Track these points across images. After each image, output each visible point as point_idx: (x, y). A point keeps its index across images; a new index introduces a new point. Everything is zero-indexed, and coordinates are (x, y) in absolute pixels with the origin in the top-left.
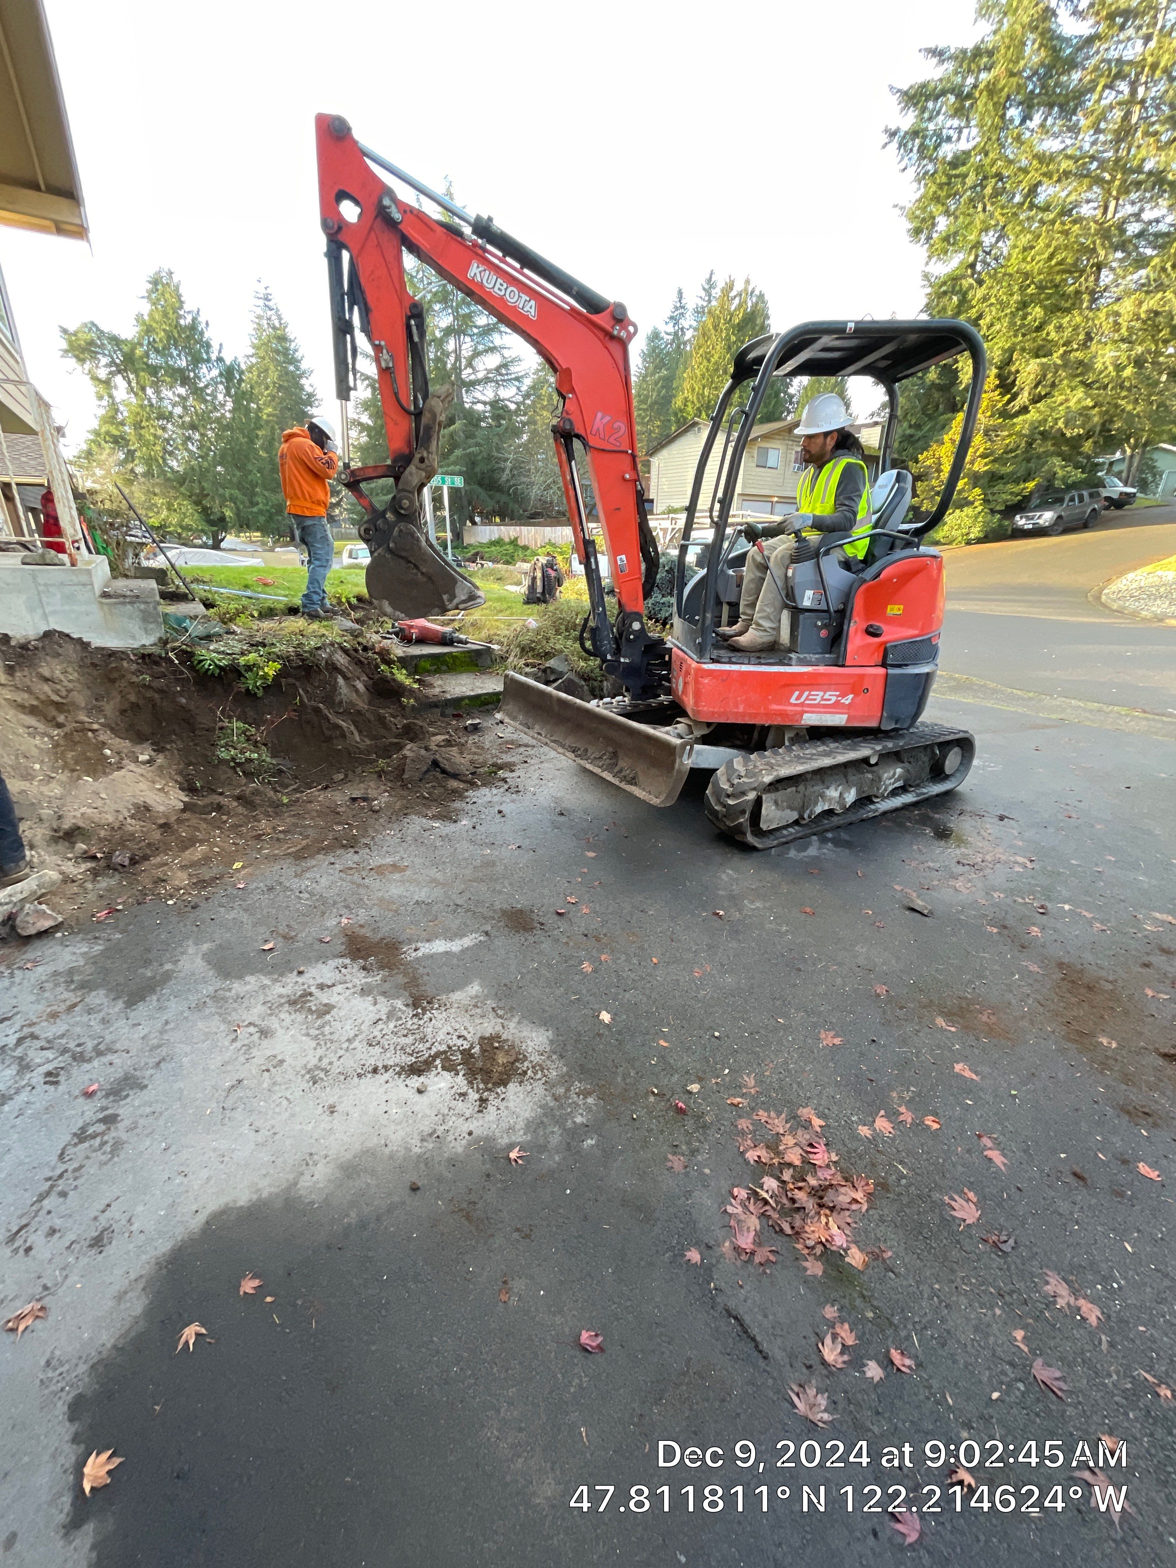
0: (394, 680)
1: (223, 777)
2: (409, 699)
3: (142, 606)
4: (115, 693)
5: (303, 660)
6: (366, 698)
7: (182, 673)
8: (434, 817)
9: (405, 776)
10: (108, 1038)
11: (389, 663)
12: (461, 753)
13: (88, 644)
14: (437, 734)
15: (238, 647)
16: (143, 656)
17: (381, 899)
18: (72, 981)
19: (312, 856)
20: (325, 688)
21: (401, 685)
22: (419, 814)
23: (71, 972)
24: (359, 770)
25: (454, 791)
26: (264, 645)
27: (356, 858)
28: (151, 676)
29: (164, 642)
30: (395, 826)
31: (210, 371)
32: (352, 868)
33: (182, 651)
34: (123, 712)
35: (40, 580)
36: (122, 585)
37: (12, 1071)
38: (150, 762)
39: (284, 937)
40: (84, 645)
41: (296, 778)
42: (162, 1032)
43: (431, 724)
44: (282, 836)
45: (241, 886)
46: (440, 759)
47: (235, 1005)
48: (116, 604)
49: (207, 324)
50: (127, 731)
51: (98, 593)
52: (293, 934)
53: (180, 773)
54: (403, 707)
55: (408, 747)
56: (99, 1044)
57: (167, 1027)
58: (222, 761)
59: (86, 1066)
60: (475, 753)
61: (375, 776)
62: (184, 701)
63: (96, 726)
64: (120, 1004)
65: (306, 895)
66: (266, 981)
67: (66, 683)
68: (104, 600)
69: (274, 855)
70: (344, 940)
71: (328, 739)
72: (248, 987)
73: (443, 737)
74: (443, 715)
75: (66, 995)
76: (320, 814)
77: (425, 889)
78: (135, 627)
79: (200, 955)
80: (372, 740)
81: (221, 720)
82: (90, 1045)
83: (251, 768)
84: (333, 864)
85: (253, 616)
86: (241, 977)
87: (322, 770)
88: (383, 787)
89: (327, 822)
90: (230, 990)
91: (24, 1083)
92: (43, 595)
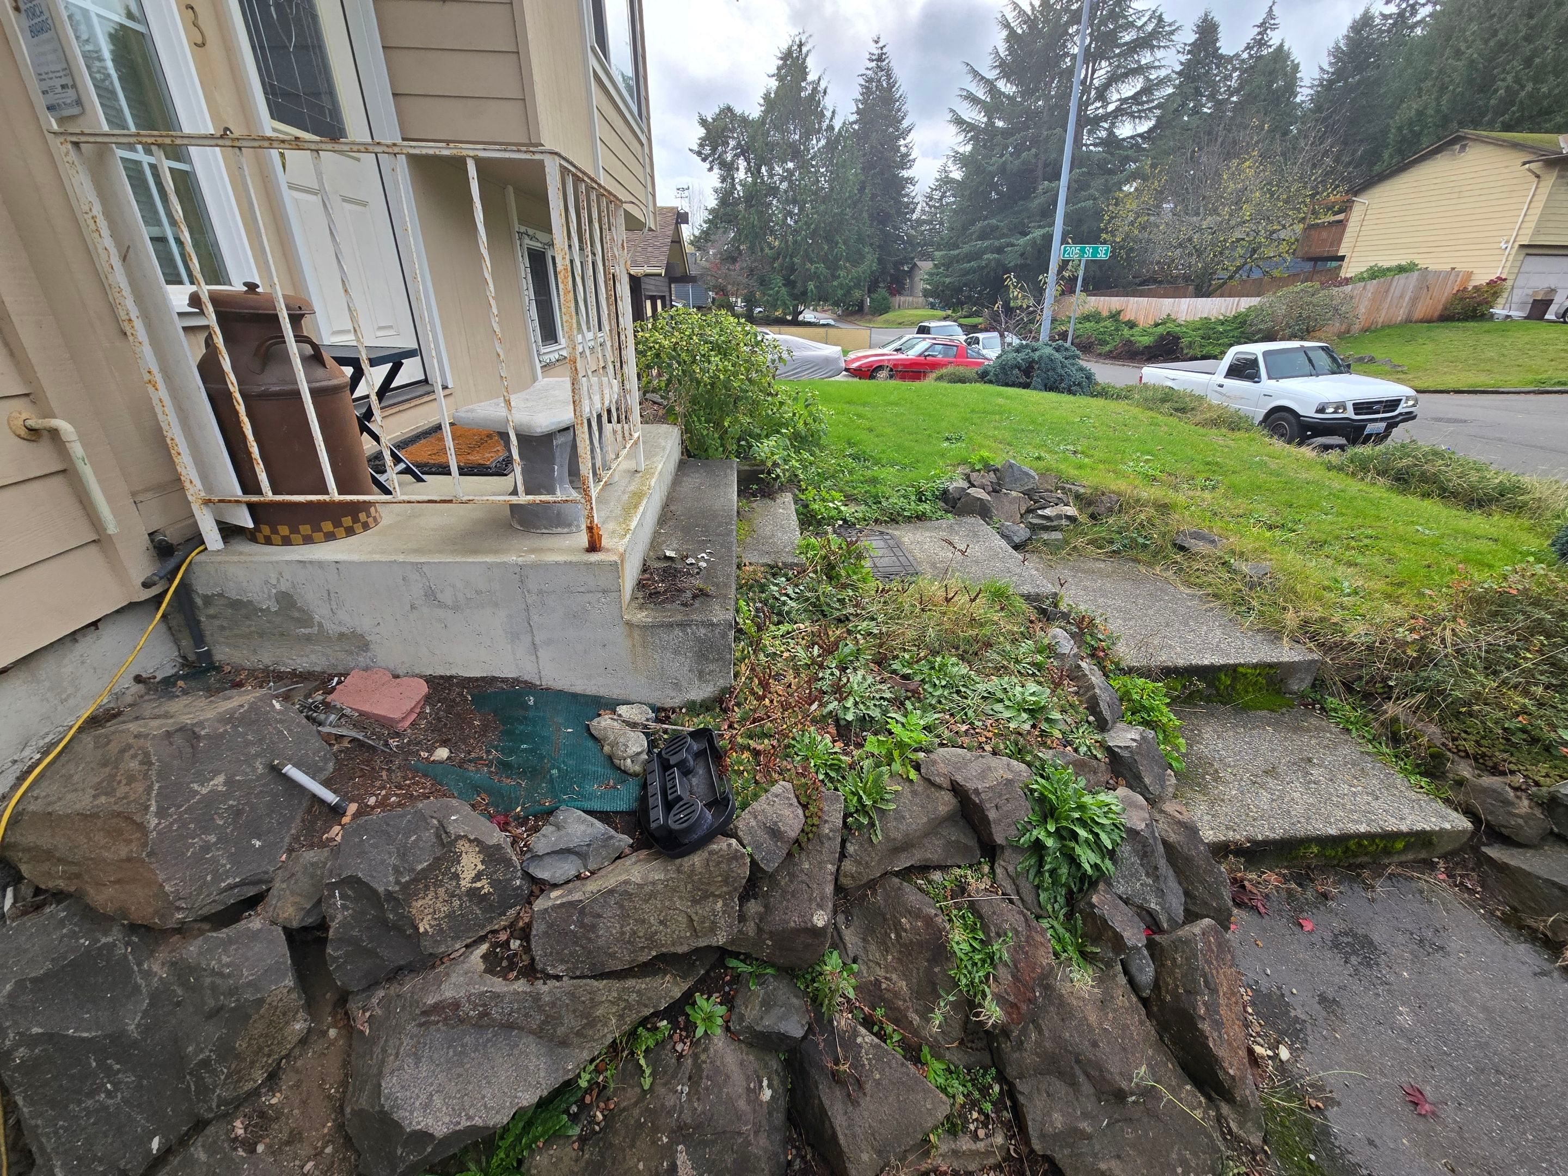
3: (703, 631)
35: (532, 585)
92: (534, 611)
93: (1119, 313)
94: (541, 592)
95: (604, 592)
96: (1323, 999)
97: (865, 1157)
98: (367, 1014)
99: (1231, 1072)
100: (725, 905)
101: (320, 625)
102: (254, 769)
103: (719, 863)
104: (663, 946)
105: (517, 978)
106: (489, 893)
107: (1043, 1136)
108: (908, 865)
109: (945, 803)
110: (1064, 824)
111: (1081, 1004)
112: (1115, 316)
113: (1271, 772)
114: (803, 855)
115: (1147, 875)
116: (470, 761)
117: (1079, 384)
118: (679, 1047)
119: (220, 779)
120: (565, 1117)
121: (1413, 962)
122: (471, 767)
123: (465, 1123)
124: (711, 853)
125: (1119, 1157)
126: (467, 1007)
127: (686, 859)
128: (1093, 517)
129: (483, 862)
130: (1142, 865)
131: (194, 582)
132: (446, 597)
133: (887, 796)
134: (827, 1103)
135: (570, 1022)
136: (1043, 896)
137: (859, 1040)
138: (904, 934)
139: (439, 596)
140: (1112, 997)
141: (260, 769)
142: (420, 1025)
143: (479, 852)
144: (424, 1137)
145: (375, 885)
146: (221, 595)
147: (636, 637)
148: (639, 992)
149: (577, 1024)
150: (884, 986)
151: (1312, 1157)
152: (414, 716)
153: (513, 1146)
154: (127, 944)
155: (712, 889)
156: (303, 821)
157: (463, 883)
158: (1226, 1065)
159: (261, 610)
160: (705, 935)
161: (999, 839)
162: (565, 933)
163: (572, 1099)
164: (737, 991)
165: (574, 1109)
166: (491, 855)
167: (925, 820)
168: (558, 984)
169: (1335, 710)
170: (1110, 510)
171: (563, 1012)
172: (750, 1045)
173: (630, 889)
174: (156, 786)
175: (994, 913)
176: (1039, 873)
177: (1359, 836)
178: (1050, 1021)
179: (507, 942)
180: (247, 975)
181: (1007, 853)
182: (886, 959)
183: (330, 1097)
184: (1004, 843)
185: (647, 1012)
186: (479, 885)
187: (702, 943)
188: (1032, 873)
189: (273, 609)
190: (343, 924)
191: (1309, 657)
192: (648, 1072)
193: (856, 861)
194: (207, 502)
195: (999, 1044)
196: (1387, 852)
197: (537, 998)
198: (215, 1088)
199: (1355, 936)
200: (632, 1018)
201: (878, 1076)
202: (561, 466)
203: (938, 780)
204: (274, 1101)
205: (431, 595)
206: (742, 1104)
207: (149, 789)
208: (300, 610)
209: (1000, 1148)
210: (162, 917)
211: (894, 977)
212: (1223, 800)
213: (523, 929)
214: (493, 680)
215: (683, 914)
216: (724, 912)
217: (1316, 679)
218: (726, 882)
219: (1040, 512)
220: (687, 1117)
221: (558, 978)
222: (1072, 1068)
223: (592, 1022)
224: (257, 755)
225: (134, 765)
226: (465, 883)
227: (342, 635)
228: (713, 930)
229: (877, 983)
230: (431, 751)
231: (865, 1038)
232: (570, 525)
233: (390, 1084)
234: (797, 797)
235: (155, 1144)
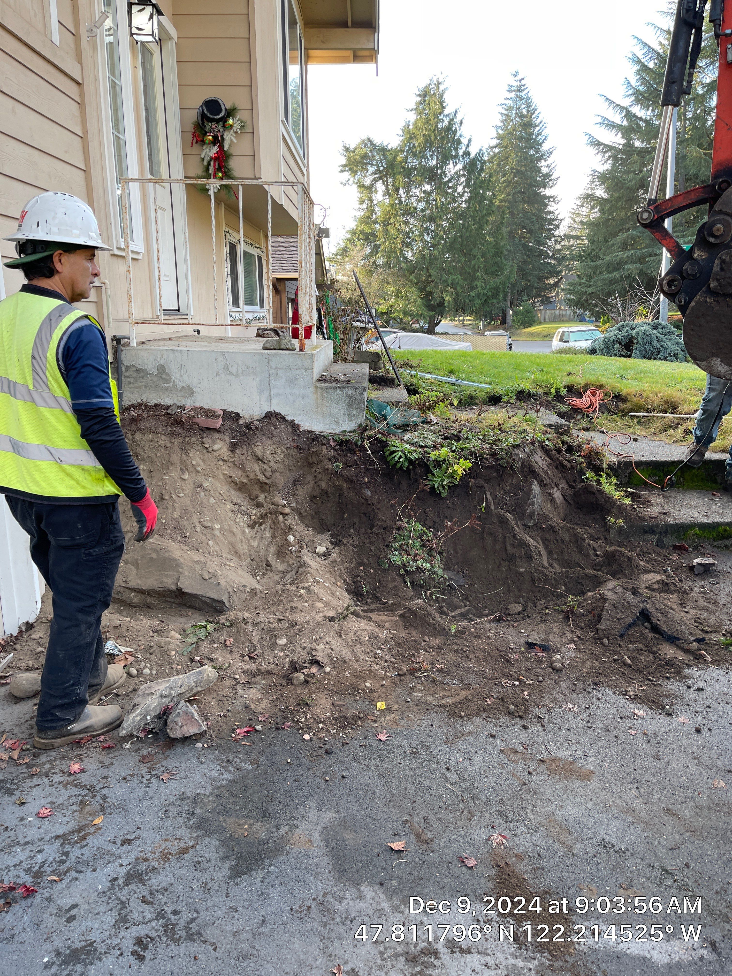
0: (601, 492)
1: (391, 585)
2: (617, 518)
3: (351, 392)
4: (310, 478)
5: (497, 460)
6: (561, 511)
7: (372, 463)
8: (636, 699)
9: (602, 626)
10: (204, 916)
11: (597, 469)
12: (683, 605)
13: (298, 426)
14: (650, 571)
15: (431, 438)
16: (341, 443)
17: (551, 818)
18: (193, 814)
19: (469, 717)
20: (516, 494)
21: (609, 499)
22: (614, 686)
23: (197, 799)
24: (541, 604)
25: (670, 663)
26: (458, 439)
27: (524, 736)
28: (345, 464)
29: (362, 429)
30: (581, 699)
31: (455, 164)
32: (516, 752)
33: (377, 439)
34: (313, 498)
35: (273, 365)
36: (341, 368)
37: (110, 919)
38: (326, 555)
39: (418, 837)
40: (294, 426)
41: (467, 599)
42: (256, 935)
43: (642, 554)
44: (438, 677)
45: (383, 738)
46: (653, 611)
47: (342, 929)
48: (328, 388)
49: (461, 123)
50: (313, 518)
51: (316, 376)
52: (430, 835)
53: (350, 572)
54: (608, 528)
55: (611, 584)
56: (193, 920)
57: (262, 930)
58: (393, 567)
59: (173, 949)
60: (703, 609)
61: (560, 616)
62: (368, 493)
63: (287, 510)
64: (225, 872)
65: (453, 777)
66: (385, 905)
67: (272, 464)
68: (319, 385)
69: (427, 703)
70: (492, 872)
71: (511, 559)
72: (362, 905)
73: (658, 577)
74: (660, 544)
75: (184, 832)
76: (488, 656)
77: (616, 822)
78: (340, 411)
79: (319, 827)
80: (562, 566)
81: (400, 519)
82: (184, 918)
83: (421, 579)
84: (493, 736)
85: (452, 404)
86: (357, 884)
87: (498, 594)
88: (569, 635)
89: (494, 671)
90: (341, 899)
91: (116, 941)
92: (272, 378)
94: (276, 368)
95: (305, 369)
101: (174, 382)
131: (124, 359)
132: (233, 370)
139: (231, 369)
146: (134, 366)
147: (319, 394)
159: (150, 374)
189: (155, 374)
205: (226, 368)
208: (167, 374)
227: (183, 387)
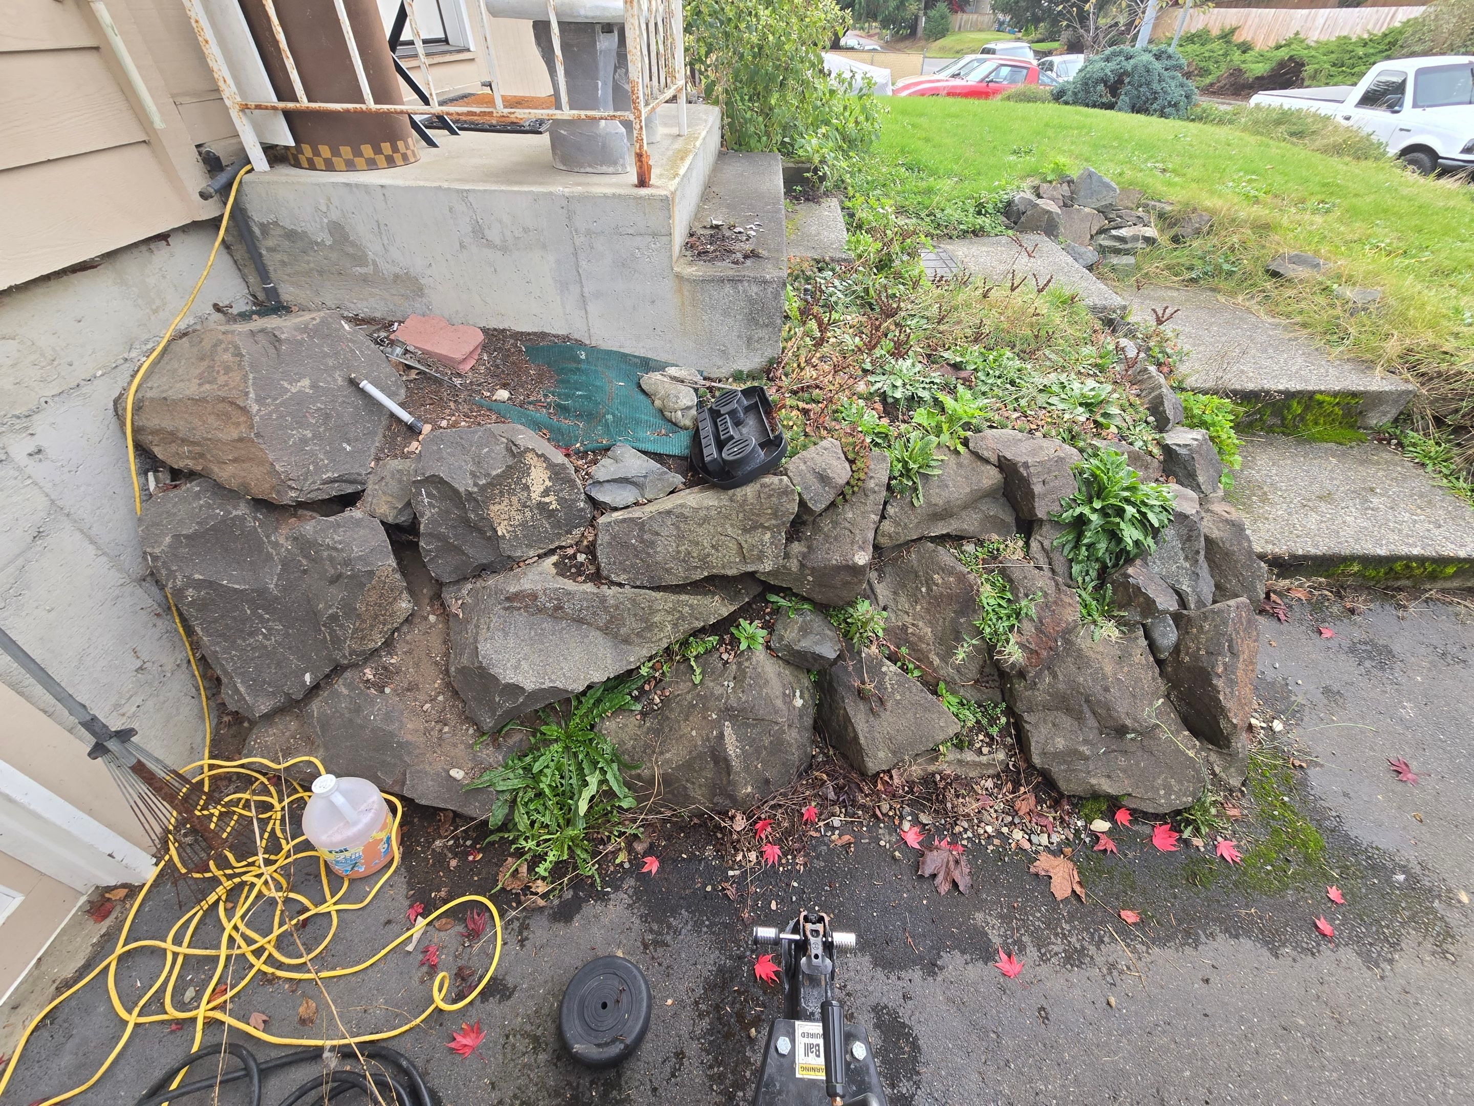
35: (580, 223)
48: (704, 281)
51: (679, 241)
78: (730, 330)
92: (582, 255)
93: (1233, 31)
94: (589, 233)
95: (654, 235)
96: (1327, 691)
97: (881, 754)
98: (460, 602)
99: (1235, 721)
100: (773, 537)
101: (375, 263)
102: (335, 380)
103: (770, 496)
104: (714, 567)
105: (585, 582)
106: (557, 510)
107: (1044, 754)
108: (944, 532)
109: (990, 477)
110: (1112, 501)
111: (1099, 657)
112: (1226, 36)
113: (1327, 497)
114: (847, 507)
115: (1186, 558)
116: (530, 403)
117: (1175, 105)
118: (725, 656)
119: (306, 382)
120: (629, 697)
121: (1430, 670)
122: (531, 407)
123: (548, 684)
124: (763, 486)
125: (1109, 777)
126: (543, 599)
127: (738, 490)
128: (1175, 239)
129: (550, 478)
130: (1182, 549)
131: (248, 206)
132: (494, 235)
133: (933, 463)
134: (851, 713)
135: (631, 624)
136: (1076, 569)
137: (884, 669)
138: (935, 588)
139: (487, 233)
140: (1131, 655)
141: (340, 381)
142: (506, 609)
143: (546, 468)
144: (515, 689)
145: (456, 486)
147: (686, 293)
148: (691, 606)
149: (638, 626)
150: (910, 631)
151: (1286, 799)
152: (473, 362)
153: (586, 715)
154: (255, 519)
155: (762, 520)
156: (384, 436)
157: (533, 495)
158: (1231, 715)
159: (317, 243)
160: (753, 562)
161: (1041, 513)
162: (625, 545)
163: (634, 687)
164: (776, 620)
165: (636, 693)
166: (556, 472)
167: (968, 490)
168: (620, 590)
169: (1414, 445)
170: (1198, 232)
171: (625, 615)
172: (787, 662)
173: (686, 512)
174: (251, 376)
175: (1025, 578)
176: (1077, 546)
177: (1409, 558)
178: (1066, 669)
179: (574, 556)
180: (357, 551)
181: (1046, 529)
182: (914, 609)
183: (436, 663)
184: (1045, 518)
185: (699, 624)
186: (547, 500)
187: (750, 568)
188: (1068, 547)
189: (328, 243)
190: (432, 520)
191: (1403, 387)
192: (698, 671)
193: (895, 522)
194: (244, 108)
195: (1012, 684)
196: (1433, 577)
197: (603, 600)
198: (345, 639)
199: (1374, 645)
200: (685, 627)
201: (898, 697)
202: (604, 84)
203: (986, 454)
204: (392, 661)
206: (779, 703)
207: (245, 378)
208: (353, 244)
209: (1002, 762)
210: (278, 492)
211: (921, 624)
212: (1267, 519)
213: (587, 547)
214: (543, 335)
215: (733, 541)
216: (772, 543)
217: (1401, 413)
218: (775, 515)
219: (1114, 232)
220: (733, 702)
221: (620, 585)
222: (1081, 706)
223: (650, 627)
224: (335, 368)
225: (227, 357)
226: (536, 496)
228: (760, 558)
229: (904, 628)
230: (493, 391)
231: (890, 668)
232: (615, 163)
233: (485, 648)
234: (845, 453)
235: (308, 678)
